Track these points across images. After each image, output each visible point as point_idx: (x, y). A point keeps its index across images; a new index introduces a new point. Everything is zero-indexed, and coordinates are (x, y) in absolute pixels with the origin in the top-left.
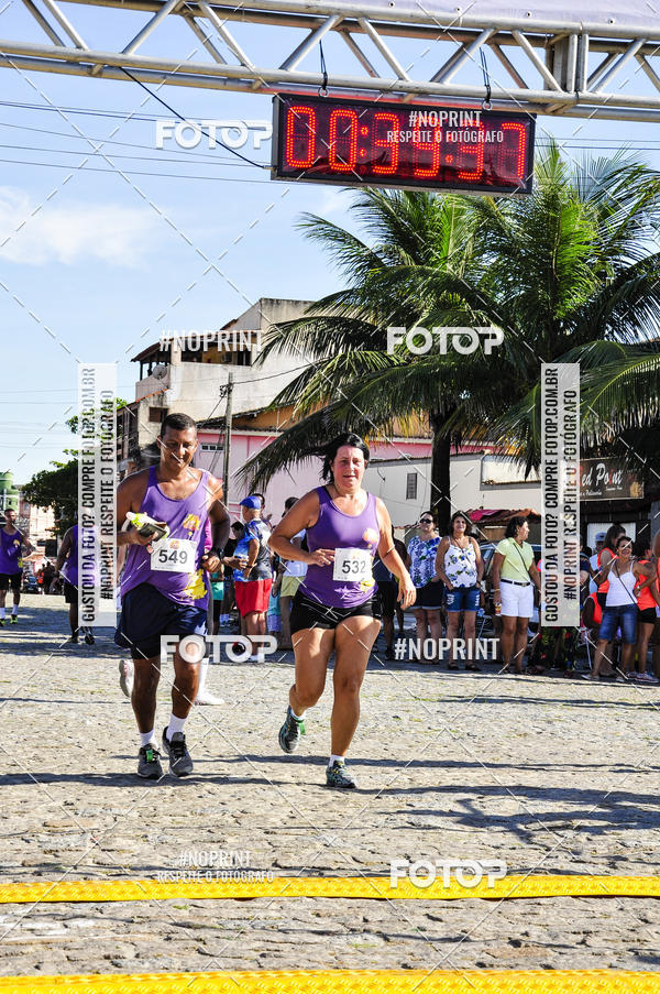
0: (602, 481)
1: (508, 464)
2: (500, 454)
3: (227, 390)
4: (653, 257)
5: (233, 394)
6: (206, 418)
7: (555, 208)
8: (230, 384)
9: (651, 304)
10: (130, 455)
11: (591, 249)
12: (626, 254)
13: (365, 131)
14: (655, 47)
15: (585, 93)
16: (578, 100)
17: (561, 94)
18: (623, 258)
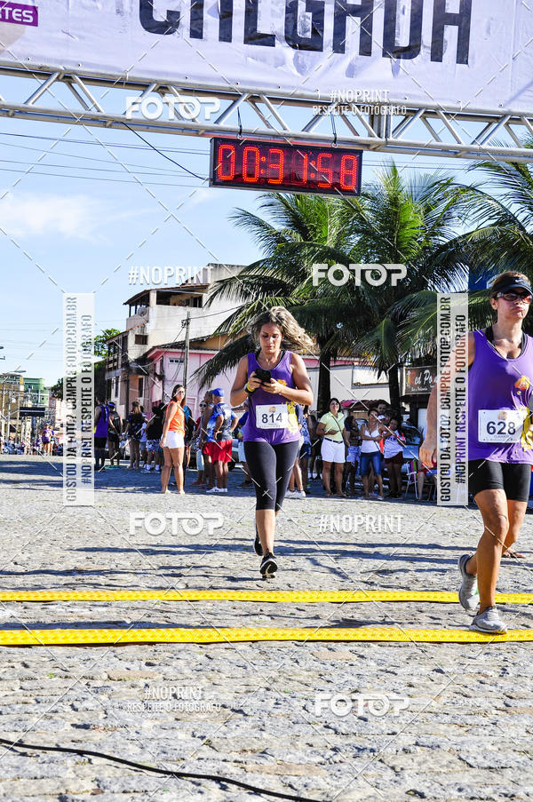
0: (427, 381)
1: (367, 371)
2: (363, 365)
3: (186, 323)
4: (460, 237)
5: (190, 325)
6: (172, 342)
7: (396, 206)
8: (188, 319)
9: (457, 268)
10: (122, 366)
11: (419, 231)
12: (442, 235)
13: (264, 159)
14: (431, 113)
15: (391, 139)
16: (387, 142)
17: (377, 139)
18: (440, 238)
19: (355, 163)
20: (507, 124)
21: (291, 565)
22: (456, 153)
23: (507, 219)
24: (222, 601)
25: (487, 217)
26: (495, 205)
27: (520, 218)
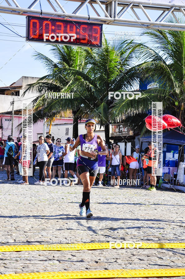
0: (122, 130)
3: (13, 103)
4: (136, 66)
6: (6, 111)
7: (108, 52)
8: (14, 101)
11: (118, 63)
12: (128, 65)
13: (53, 28)
14: (137, 5)
15: (117, 18)
16: (115, 20)
17: (110, 18)
18: (127, 66)
19: (99, 30)
20: (173, 12)
21: (66, 226)
22: (148, 26)
23: (158, 58)
24: (33, 251)
25: (149, 58)
26: (153, 52)
27: (164, 58)
